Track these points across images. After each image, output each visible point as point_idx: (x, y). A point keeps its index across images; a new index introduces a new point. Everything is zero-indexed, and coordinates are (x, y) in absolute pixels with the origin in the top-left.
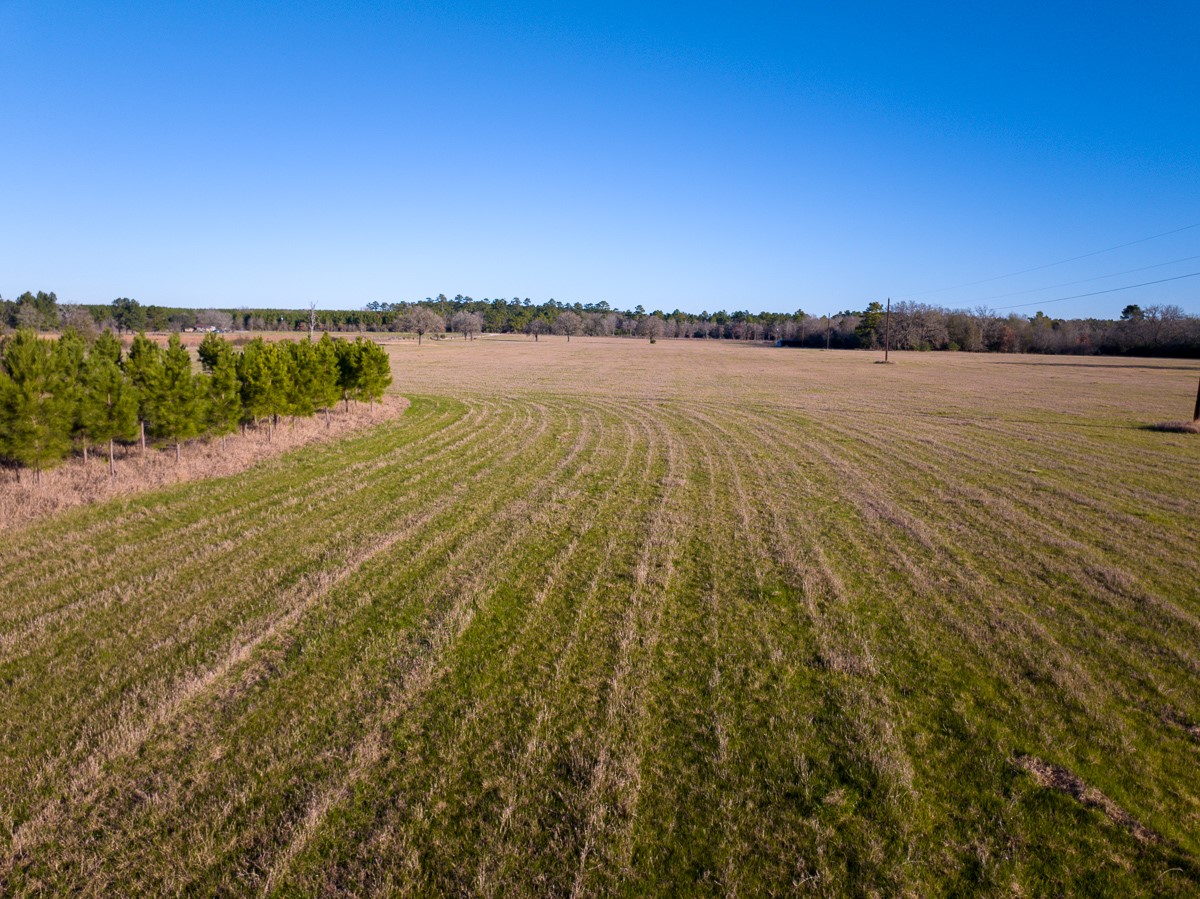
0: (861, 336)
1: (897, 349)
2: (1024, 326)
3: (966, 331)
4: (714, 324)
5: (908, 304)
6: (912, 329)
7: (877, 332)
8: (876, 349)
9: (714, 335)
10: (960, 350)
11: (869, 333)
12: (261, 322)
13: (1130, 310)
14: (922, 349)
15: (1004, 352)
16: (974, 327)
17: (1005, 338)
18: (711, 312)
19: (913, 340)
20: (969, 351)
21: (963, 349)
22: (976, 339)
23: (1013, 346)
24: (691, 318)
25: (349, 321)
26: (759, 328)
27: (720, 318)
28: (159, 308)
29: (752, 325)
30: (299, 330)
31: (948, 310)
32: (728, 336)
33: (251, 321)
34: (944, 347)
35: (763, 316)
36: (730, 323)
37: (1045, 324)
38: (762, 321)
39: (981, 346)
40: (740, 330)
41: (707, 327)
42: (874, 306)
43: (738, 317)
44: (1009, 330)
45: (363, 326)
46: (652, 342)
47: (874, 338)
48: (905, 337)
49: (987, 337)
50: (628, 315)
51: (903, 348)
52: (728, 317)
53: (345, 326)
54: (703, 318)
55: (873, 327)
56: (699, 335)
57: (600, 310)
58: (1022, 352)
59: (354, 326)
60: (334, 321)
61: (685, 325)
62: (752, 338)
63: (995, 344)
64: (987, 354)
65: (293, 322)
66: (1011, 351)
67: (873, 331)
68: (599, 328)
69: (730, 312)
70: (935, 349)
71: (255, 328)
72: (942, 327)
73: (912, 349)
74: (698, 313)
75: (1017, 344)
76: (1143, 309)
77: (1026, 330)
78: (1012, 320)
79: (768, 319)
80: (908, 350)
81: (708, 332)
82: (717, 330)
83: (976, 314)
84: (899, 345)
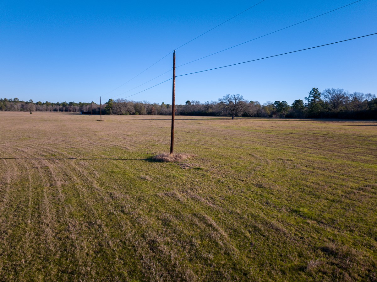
0: (107, 110)
1: (118, 115)
2: (158, 107)
3: (141, 108)
4: (61, 106)
5: (120, 100)
6: (122, 108)
7: (112, 109)
8: (112, 115)
9: (61, 110)
10: (139, 115)
11: (109, 109)
13: (188, 102)
14: (126, 114)
15: (152, 115)
16: (143, 107)
17: (153, 111)
18: (60, 102)
19: (123, 112)
20: (142, 115)
21: (140, 114)
22: (144, 111)
23: (155, 113)
24: (52, 104)
26: (78, 108)
27: (64, 104)
29: (75, 107)
31: (135, 101)
32: (66, 111)
34: (134, 114)
35: (80, 103)
36: (67, 106)
37: (165, 106)
38: (79, 105)
39: (146, 113)
40: (71, 109)
41: (58, 107)
42: (111, 100)
43: (71, 104)
44: (154, 108)
46: (31, 113)
47: (111, 111)
48: (120, 110)
49: (147, 110)
50: (27, 103)
51: (120, 114)
52: (67, 104)
54: (58, 104)
55: (111, 107)
56: (55, 110)
57: (16, 101)
58: (158, 115)
61: (50, 107)
62: (75, 111)
63: (150, 113)
64: (147, 116)
66: (155, 115)
67: (111, 109)
68: (13, 108)
69: (68, 102)
70: (130, 114)
72: (133, 107)
73: (123, 114)
74: (56, 102)
75: (156, 112)
76: (191, 102)
77: (159, 108)
78: (155, 105)
79: (81, 105)
80: (122, 115)
81: (58, 109)
82: (62, 108)
83: (144, 103)
84: (119, 113)
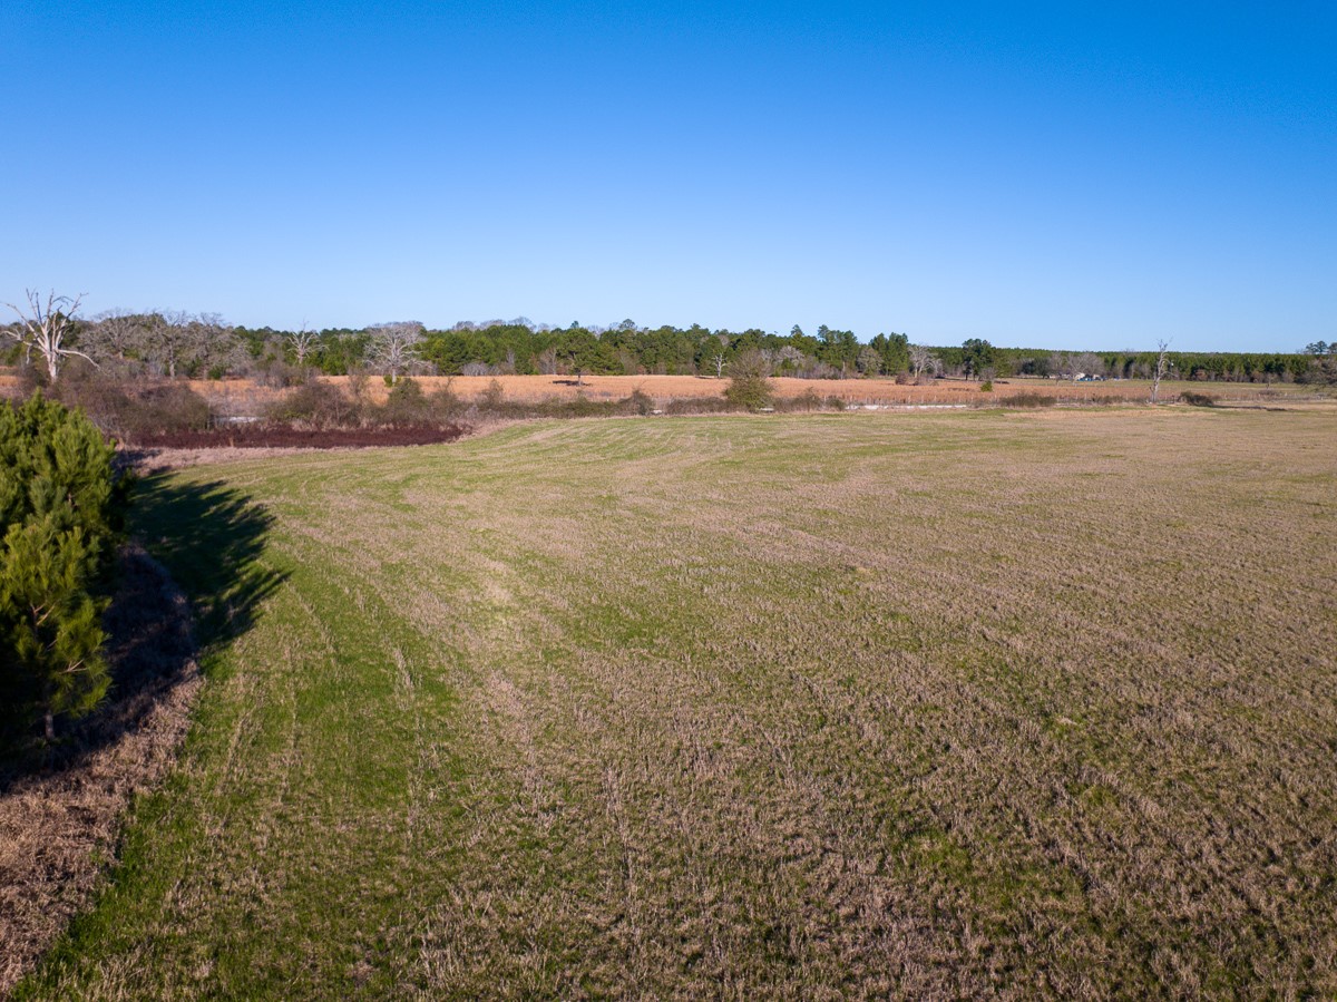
12: (1146, 368)
25: (1268, 369)
28: (999, 349)
30: (1195, 379)
33: (1133, 367)
45: (1288, 374)
53: (1262, 376)
59: (1276, 375)
60: (1247, 369)
65: (1189, 369)
71: (1136, 376)
